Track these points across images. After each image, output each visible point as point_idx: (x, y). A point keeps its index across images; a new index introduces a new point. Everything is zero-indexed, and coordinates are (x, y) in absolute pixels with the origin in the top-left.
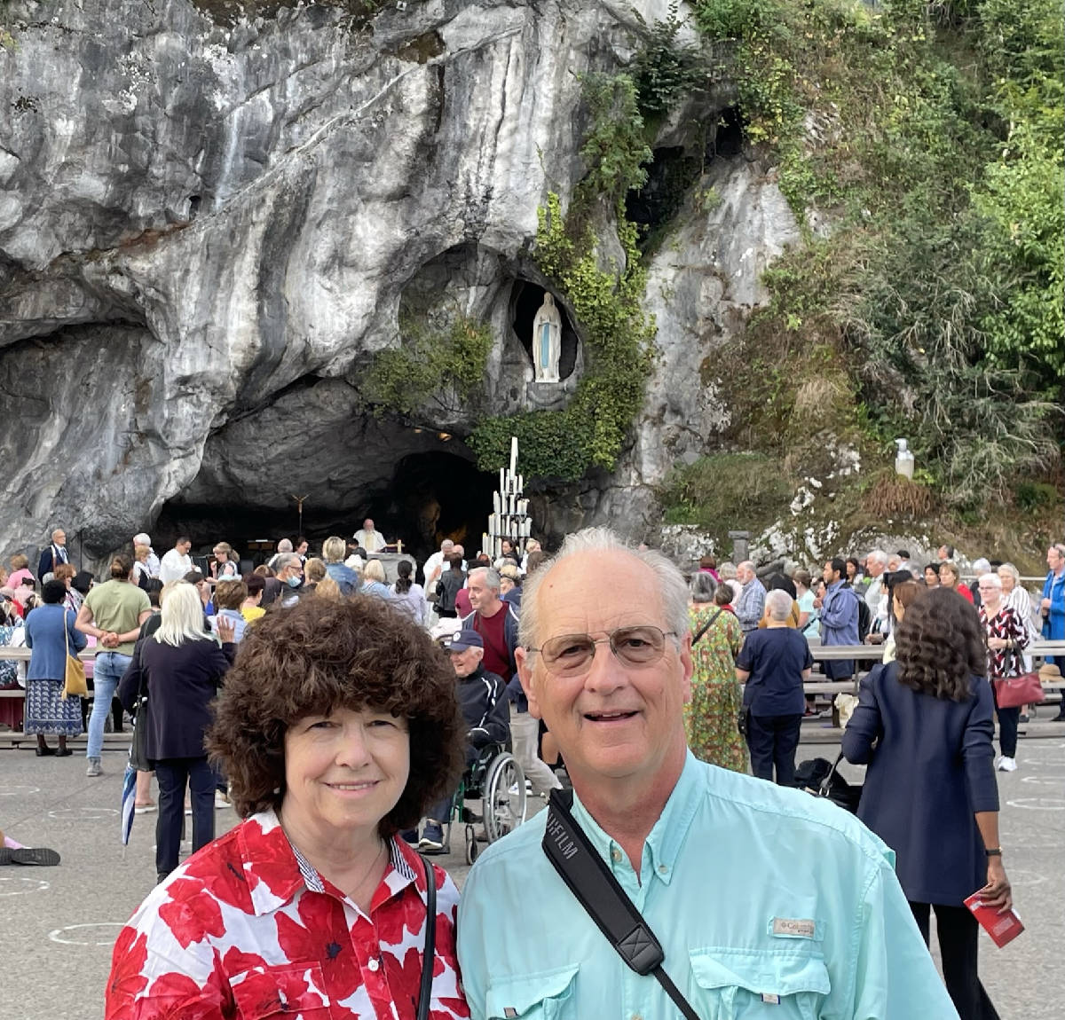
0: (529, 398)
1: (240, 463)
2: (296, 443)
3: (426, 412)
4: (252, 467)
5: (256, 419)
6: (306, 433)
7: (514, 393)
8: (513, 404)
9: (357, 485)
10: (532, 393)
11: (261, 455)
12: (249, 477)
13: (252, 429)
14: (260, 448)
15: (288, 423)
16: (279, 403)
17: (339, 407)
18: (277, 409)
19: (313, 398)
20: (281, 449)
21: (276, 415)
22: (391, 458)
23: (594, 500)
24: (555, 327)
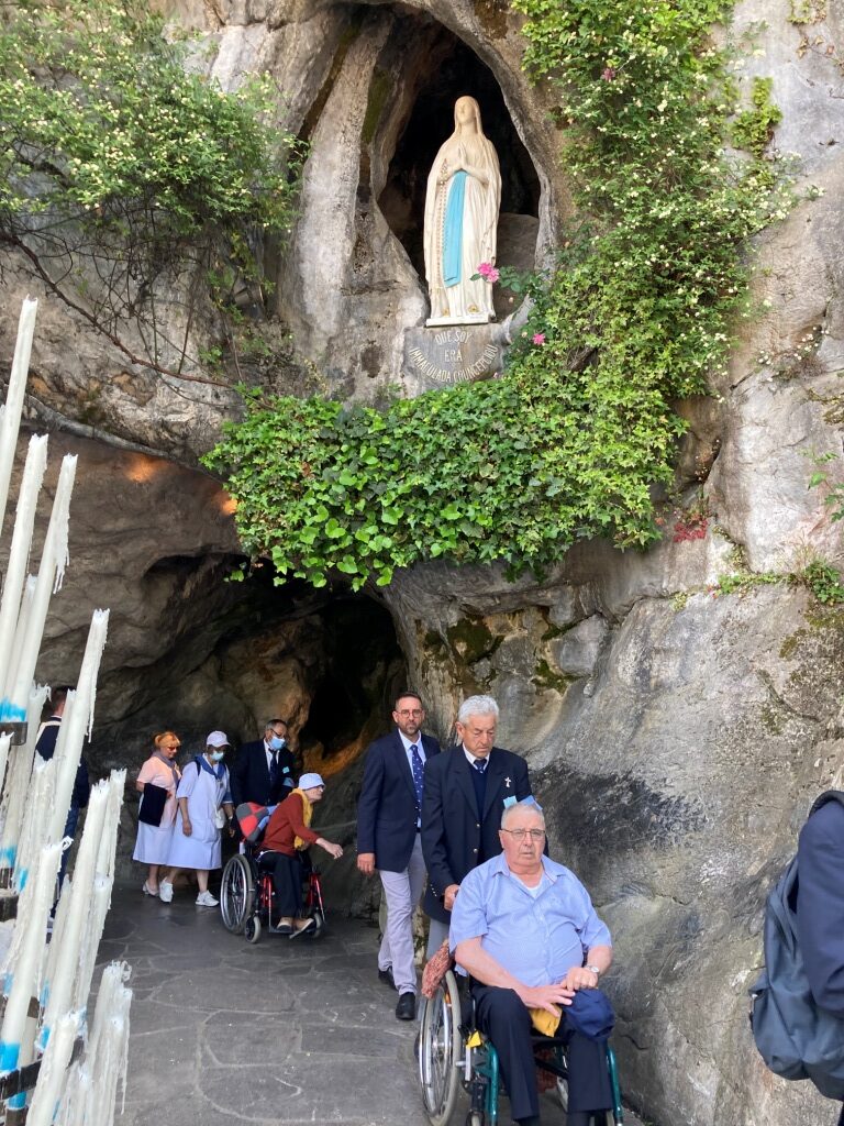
0: (409, 368)
3: (75, 368)
7: (371, 360)
8: (367, 386)
10: (417, 355)
22: (110, 562)
23: (592, 649)
24: (484, 184)
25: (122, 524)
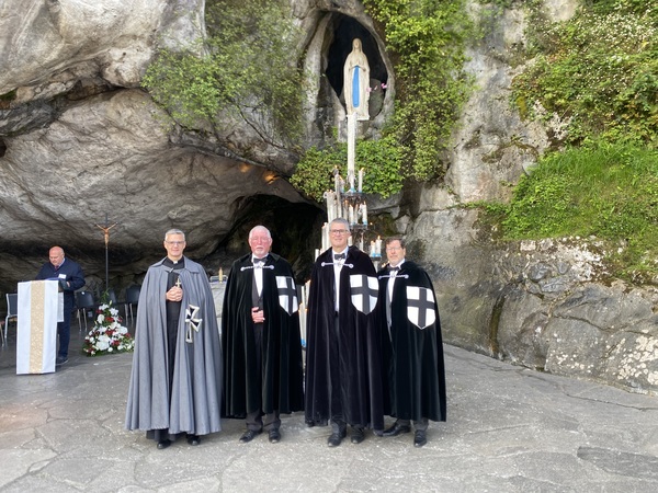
1: (48, 195)
2: (113, 174)
3: (245, 141)
4: (65, 200)
5: (42, 138)
6: (120, 161)
9: (197, 224)
11: (71, 185)
12: (69, 212)
13: (45, 151)
14: (66, 177)
15: (91, 147)
16: (67, 116)
17: (150, 132)
18: (68, 125)
19: (113, 115)
20: (95, 180)
21: (69, 135)
22: (224, 199)
23: (405, 225)
24: (364, 70)
25: (235, 186)
